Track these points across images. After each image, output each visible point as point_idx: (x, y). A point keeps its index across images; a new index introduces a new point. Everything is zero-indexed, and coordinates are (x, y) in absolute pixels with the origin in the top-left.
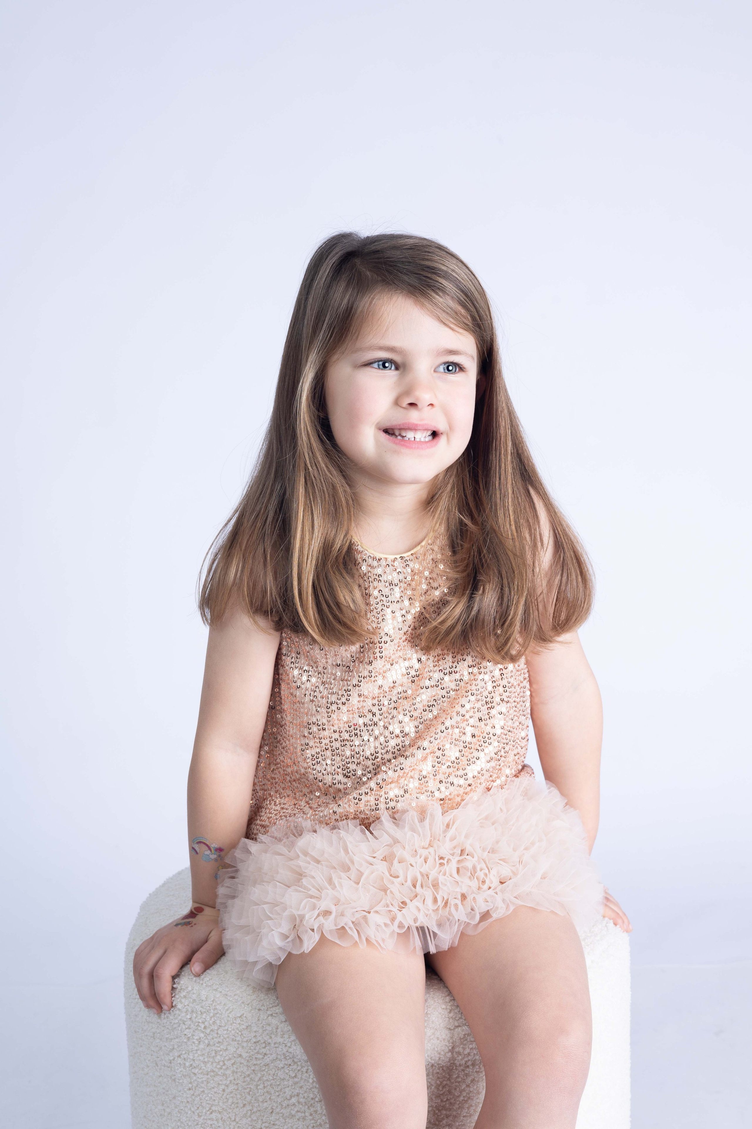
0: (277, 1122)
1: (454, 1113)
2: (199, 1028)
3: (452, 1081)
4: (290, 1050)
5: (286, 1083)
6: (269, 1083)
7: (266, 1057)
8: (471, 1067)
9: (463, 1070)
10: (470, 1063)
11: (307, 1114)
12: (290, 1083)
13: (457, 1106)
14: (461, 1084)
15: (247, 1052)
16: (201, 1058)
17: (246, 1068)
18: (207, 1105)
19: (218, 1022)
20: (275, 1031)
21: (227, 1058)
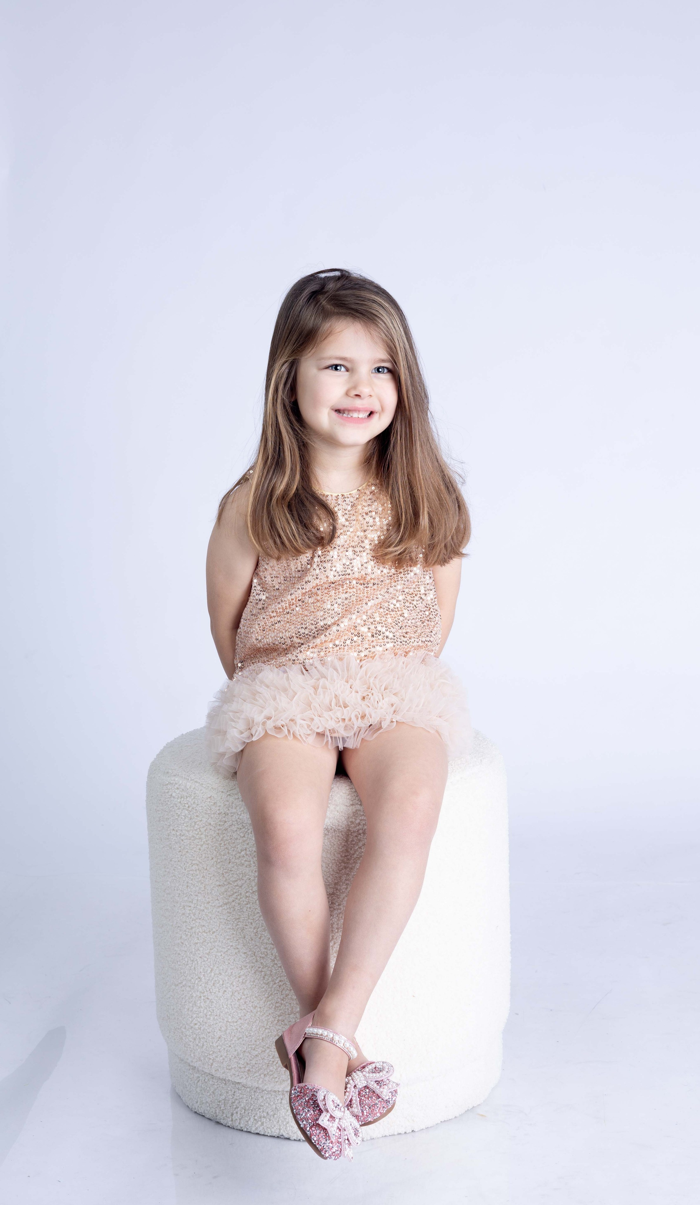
0: (233, 869)
1: (350, 866)
2: (185, 807)
3: (349, 843)
4: (241, 817)
5: (238, 841)
6: (227, 842)
7: (225, 824)
8: (362, 835)
9: (356, 836)
10: (361, 831)
11: (252, 862)
12: (241, 841)
13: (352, 861)
14: (355, 846)
15: (214, 821)
16: (186, 828)
17: (213, 832)
18: (190, 861)
19: (196, 802)
20: (231, 804)
21: (202, 826)
